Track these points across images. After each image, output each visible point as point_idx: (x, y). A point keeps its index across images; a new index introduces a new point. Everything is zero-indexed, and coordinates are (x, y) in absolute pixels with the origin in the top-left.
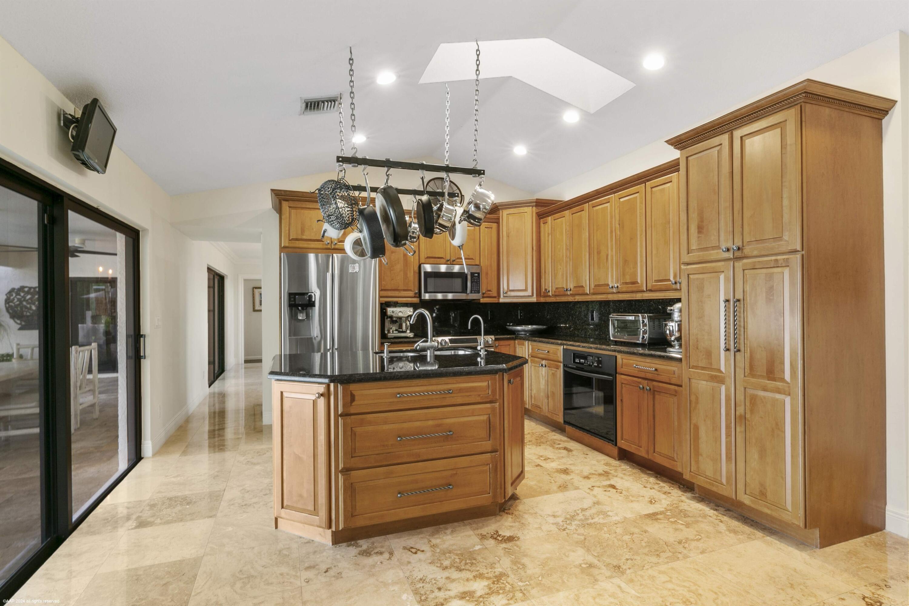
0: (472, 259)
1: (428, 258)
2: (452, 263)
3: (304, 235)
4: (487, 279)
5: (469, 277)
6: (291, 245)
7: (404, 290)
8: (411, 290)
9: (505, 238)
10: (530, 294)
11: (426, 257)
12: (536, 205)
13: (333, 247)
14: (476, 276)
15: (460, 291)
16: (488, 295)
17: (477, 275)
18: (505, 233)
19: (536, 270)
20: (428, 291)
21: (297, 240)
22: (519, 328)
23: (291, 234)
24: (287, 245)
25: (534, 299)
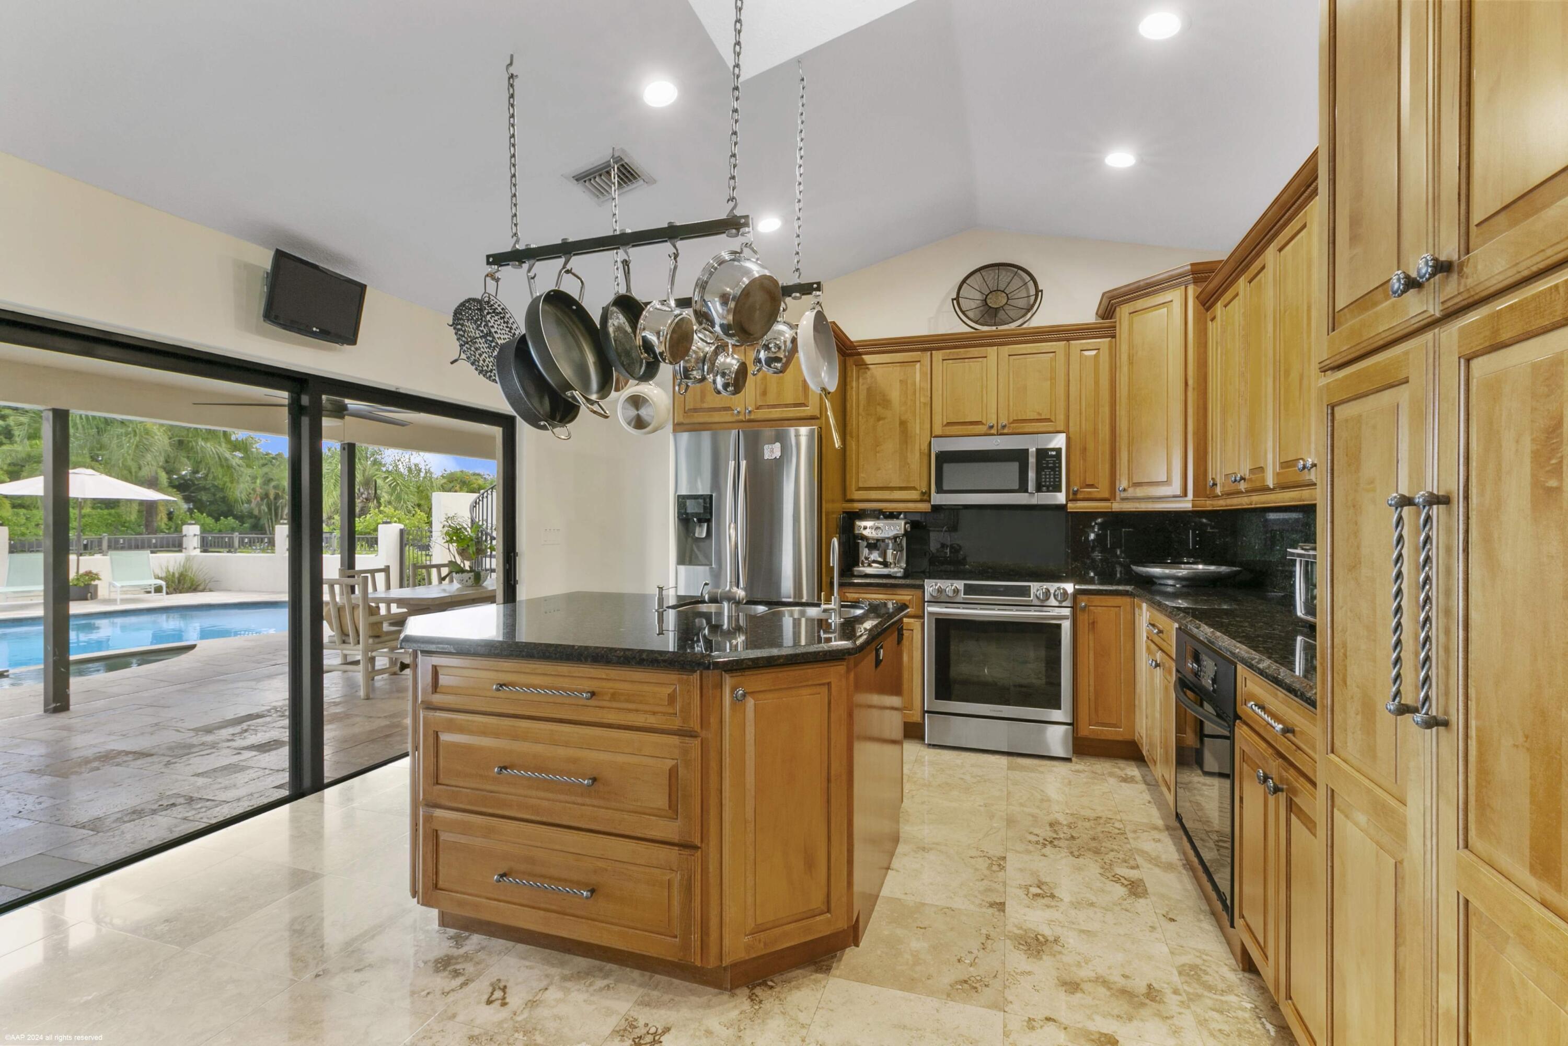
0: (1049, 420)
1: (949, 424)
2: (1000, 432)
3: (704, 402)
4: (1085, 460)
5: (1032, 460)
6: (687, 421)
7: (901, 489)
8: (914, 488)
9: (1125, 369)
10: (1178, 492)
11: (945, 423)
12: (1194, 278)
13: (747, 417)
14: (1052, 456)
15: (1017, 487)
16: (1087, 496)
17: (1054, 453)
18: (1124, 357)
19: (1194, 434)
20: (945, 488)
21: (695, 410)
22: (1157, 571)
23: (687, 404)
24: (682, 420)
25: (1186, 505)
